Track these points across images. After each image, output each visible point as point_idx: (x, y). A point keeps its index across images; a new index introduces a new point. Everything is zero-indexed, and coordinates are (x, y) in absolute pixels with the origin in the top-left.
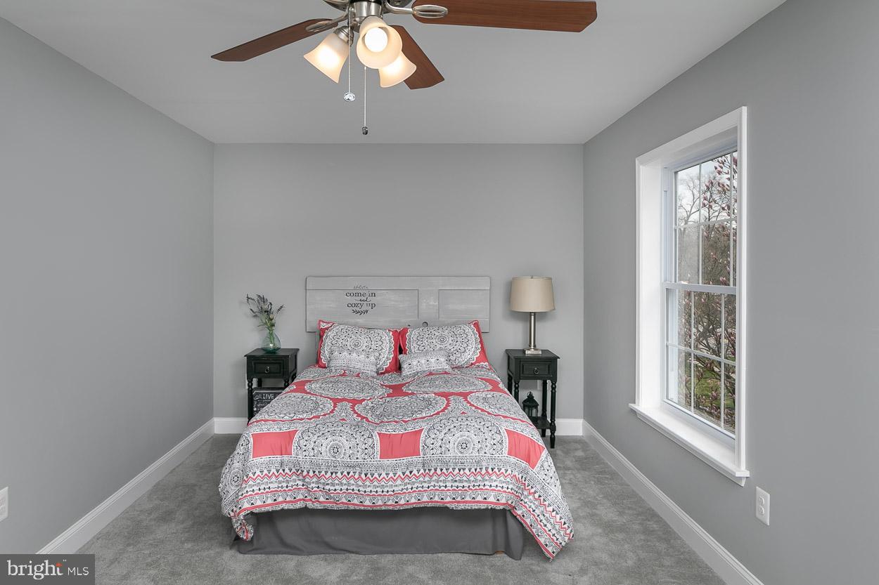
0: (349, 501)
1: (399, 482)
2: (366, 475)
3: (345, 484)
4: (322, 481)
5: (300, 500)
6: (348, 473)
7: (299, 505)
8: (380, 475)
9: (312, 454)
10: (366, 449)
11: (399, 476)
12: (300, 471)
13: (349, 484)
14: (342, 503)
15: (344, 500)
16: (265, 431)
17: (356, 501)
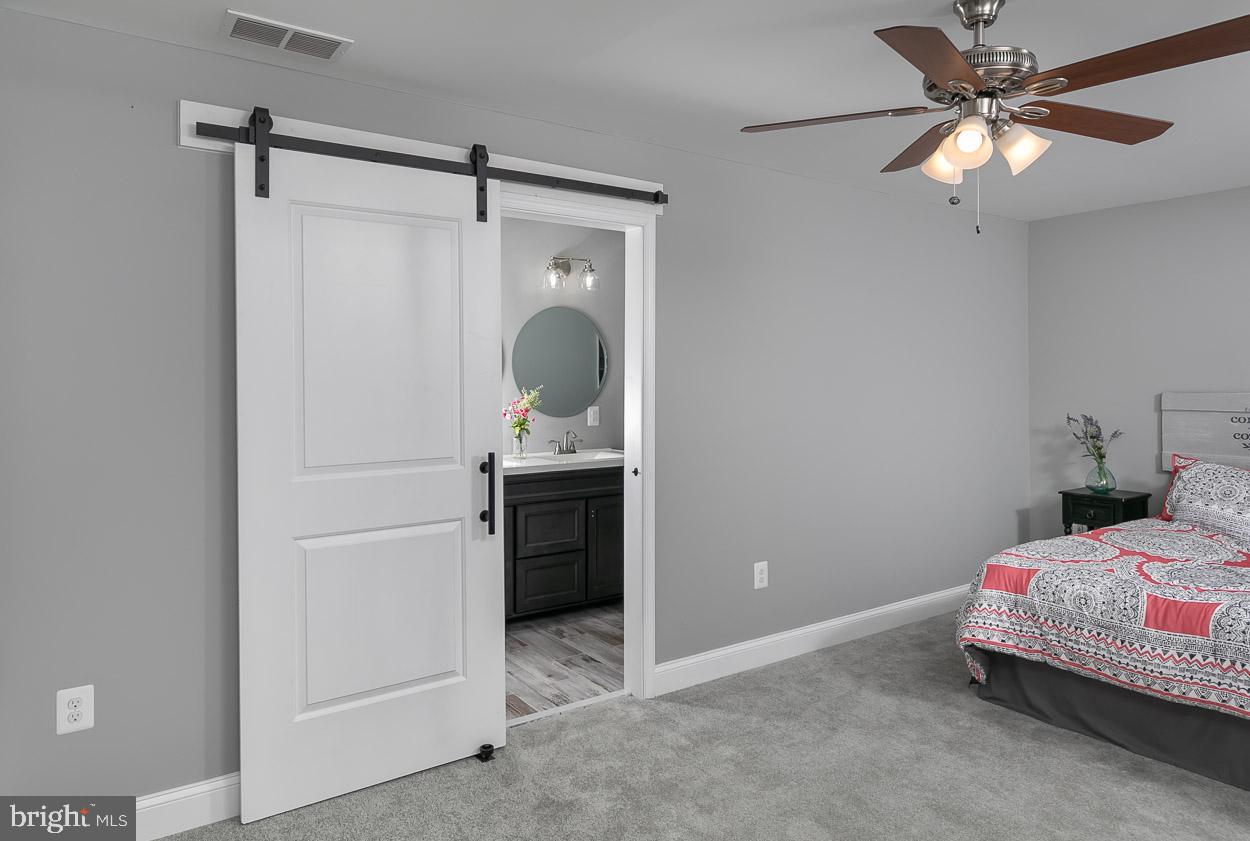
0: (1099, 669)
1: (1170, 663)
2: (1123, 642)
3: (1093, 646)
4: (1063, 635)
5: (1037, 651)
6: (1099, 634)
7: (1035, 657)
8: (1142, 647)
9: (1052, 599)
10: (1125, 609)
11: (1172, 655)
12: (1036, 617)
13: (1098, 648)
14: (1091, 669)
15: (1092, 666)
16: (1002, 563)
17: (1107, 672)
